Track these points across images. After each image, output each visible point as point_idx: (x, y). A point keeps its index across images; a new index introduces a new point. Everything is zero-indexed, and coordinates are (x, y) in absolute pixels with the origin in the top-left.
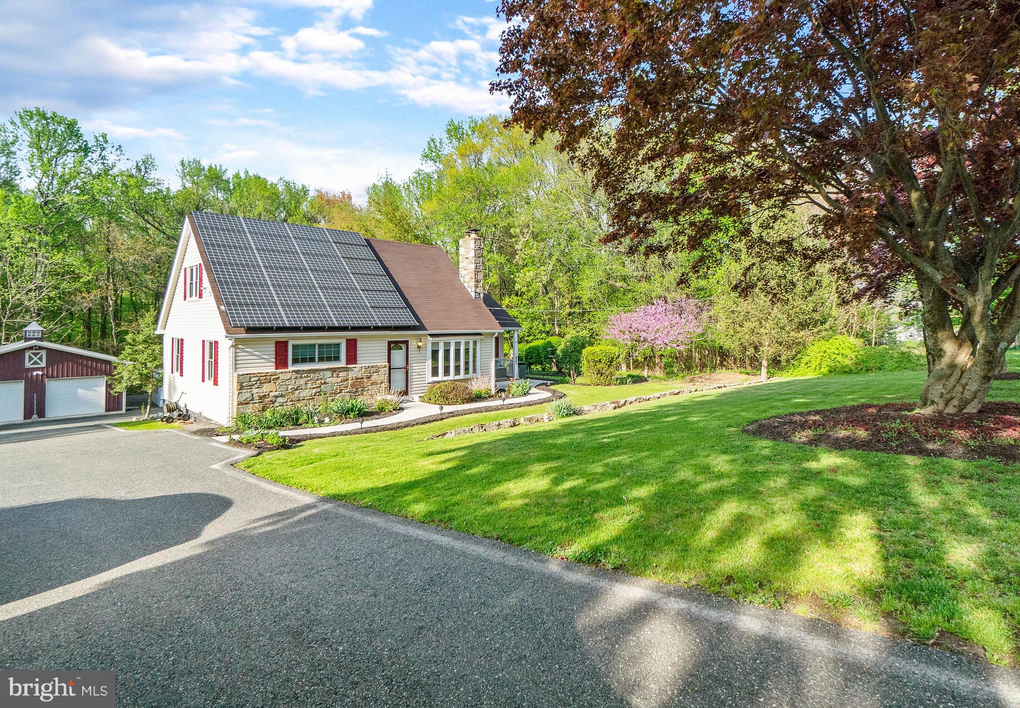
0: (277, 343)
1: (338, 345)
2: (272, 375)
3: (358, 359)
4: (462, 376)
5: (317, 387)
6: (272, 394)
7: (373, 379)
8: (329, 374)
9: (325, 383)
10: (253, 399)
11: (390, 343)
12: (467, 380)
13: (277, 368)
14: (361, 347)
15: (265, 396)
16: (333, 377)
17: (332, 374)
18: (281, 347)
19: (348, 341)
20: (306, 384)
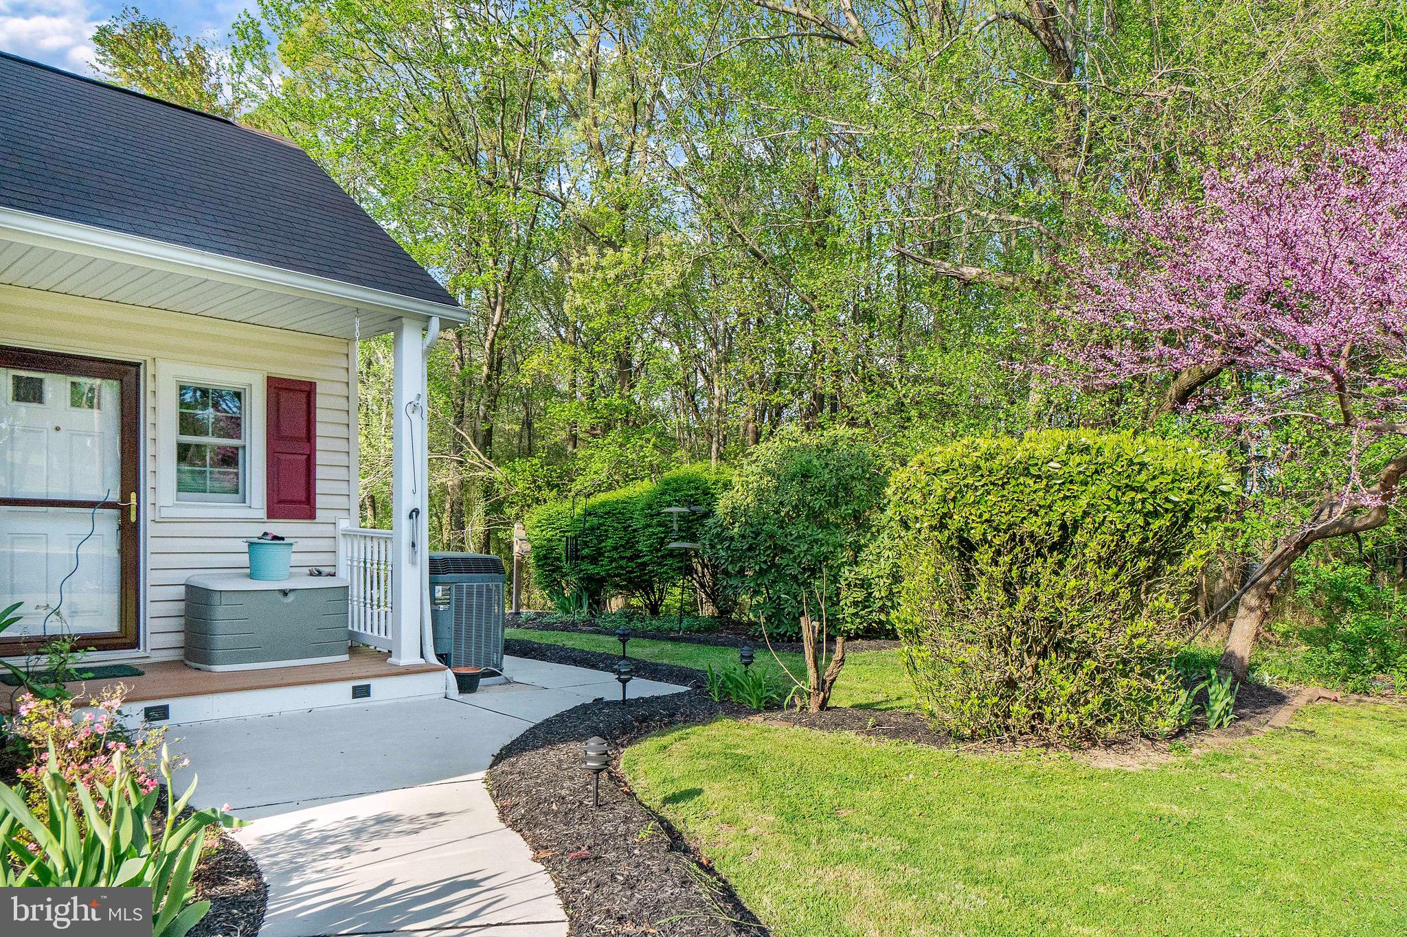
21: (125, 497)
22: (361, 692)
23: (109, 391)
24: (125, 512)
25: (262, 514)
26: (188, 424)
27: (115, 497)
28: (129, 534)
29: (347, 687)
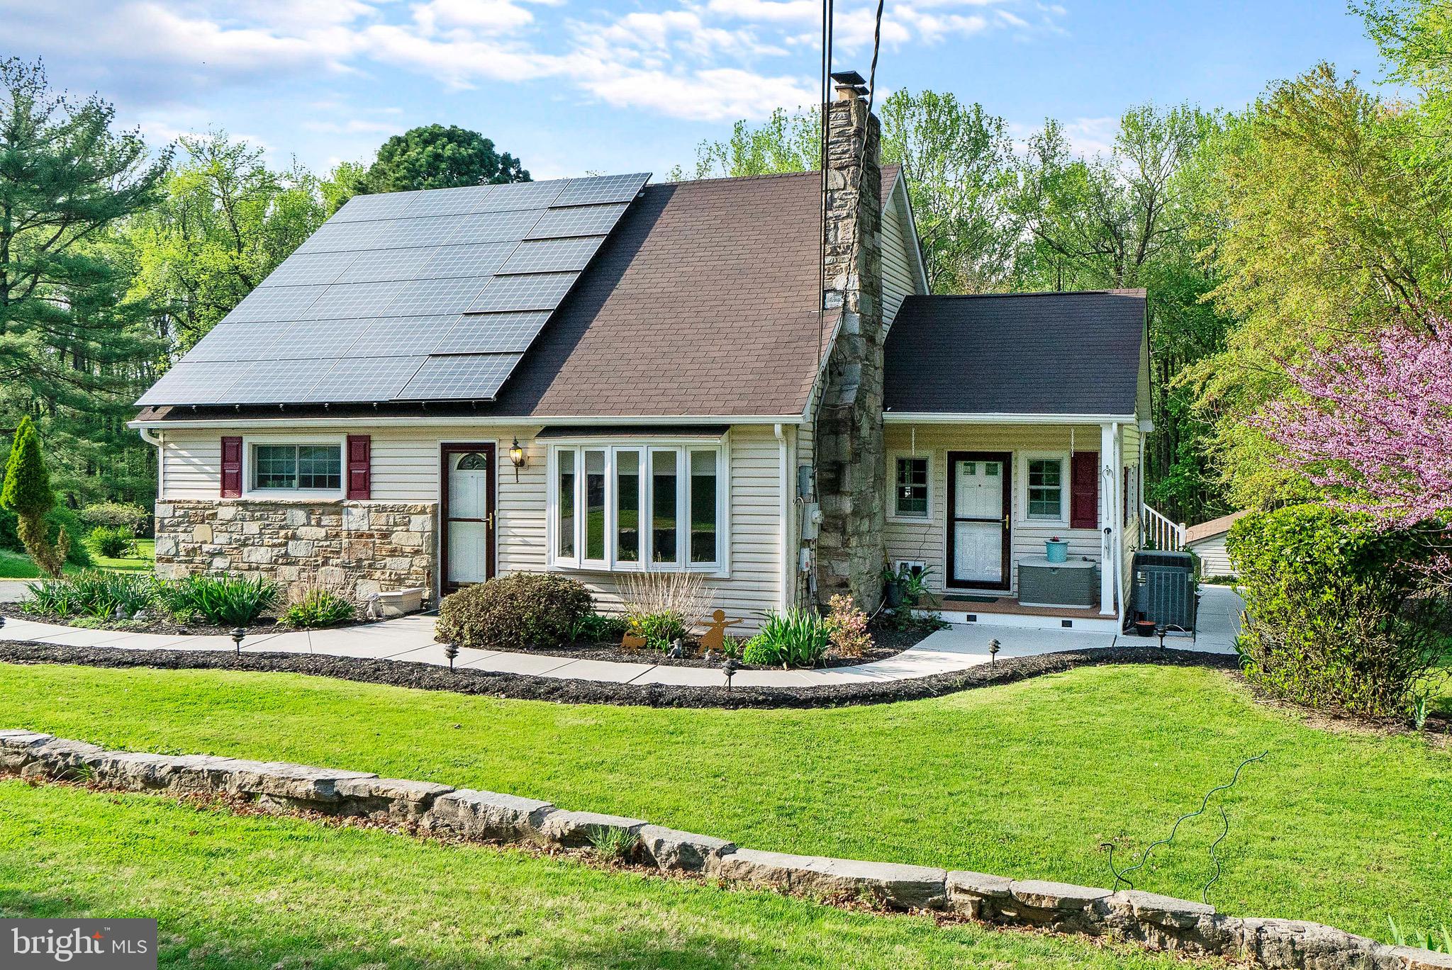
0: (224, 441)
1: (335, 450)
2: (204, 508)
3: (374, 487)
4: (644, 562)
5: (280, 545)
6: (206, 548)
7: (395, 538)
8: (300, 516)
9: (294, 537)
10: (177, 554)
11: (447, 450)
12: (622, 577)
13: (223, 495)
14: (383, 457)
15: (194, 549)
16: (309, 524)
17: (308, 518)
18: (231, 450)
19: (351, 440)
20: (261, 534)
21: (1004, 517)
22: (1067, 624)
23: (1000, 466)
24: (1004, 523)
25: (1067, 525)
26: (1034, 480)
27: (1000, 516)
28: (1007, 535)
29: (1059, 620)
